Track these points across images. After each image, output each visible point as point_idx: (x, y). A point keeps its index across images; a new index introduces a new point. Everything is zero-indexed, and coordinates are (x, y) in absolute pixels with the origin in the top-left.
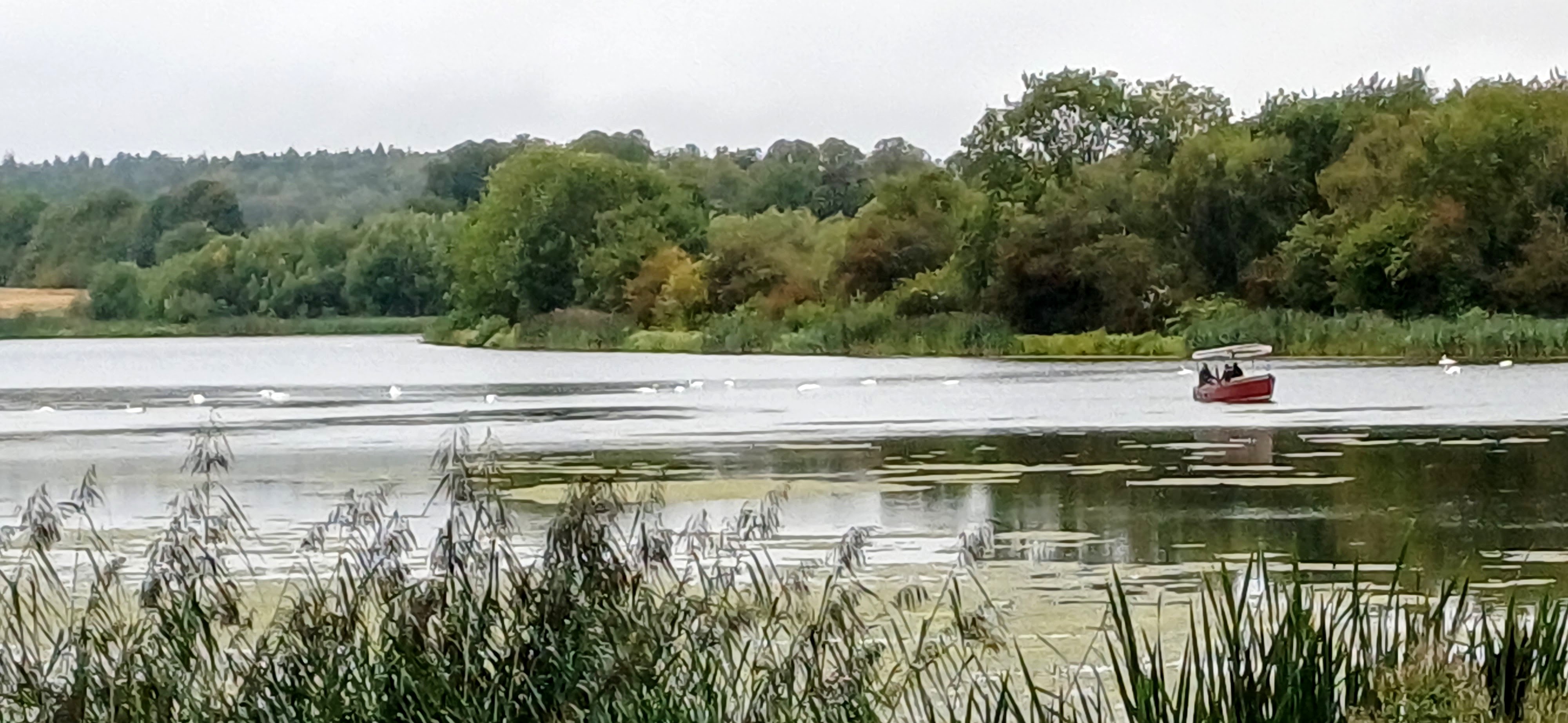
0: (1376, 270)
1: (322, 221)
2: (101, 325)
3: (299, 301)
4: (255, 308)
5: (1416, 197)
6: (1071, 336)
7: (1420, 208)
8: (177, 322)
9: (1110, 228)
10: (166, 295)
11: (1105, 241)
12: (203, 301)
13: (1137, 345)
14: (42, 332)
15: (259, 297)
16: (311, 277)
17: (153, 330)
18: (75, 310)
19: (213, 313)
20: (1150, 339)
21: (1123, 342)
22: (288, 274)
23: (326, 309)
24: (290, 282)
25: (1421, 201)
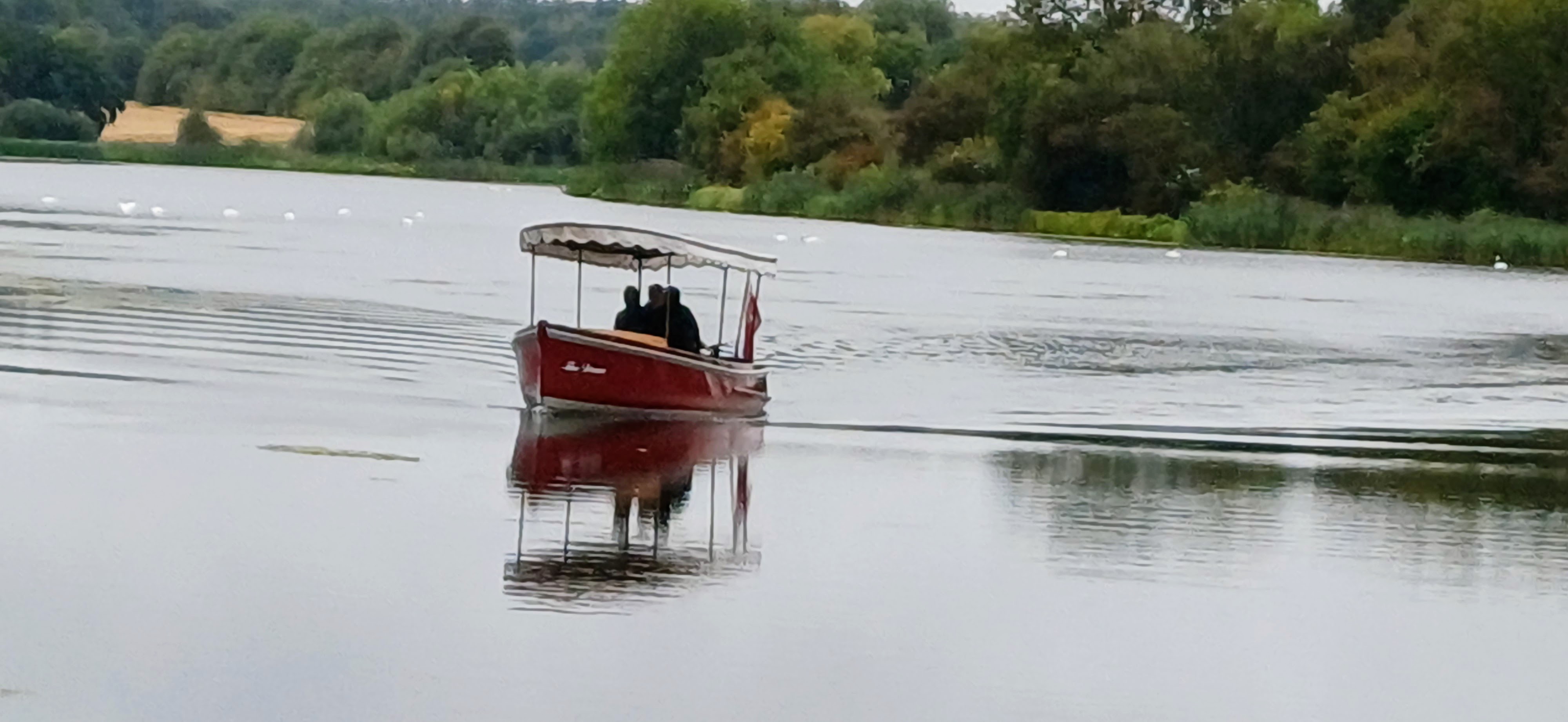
0: (1396, 160)
1: (561, 63)
2: (315, 159)
3: (527, 148)
4: (480, 151)
5: (1452, 80)
6: (1085, 215)
7: (1454, 94)
8: (397, 160)
9: (1145, 98)
10: (390, 130)
11: (1135, 112)
12: (430, 139)
13: (1144, 228)
14: (259, 162)
15: (487, 138)
16: (540, 124)
17: (368, 167)
18: (299, 142)
19: (437, 155)
20: (1161, 222)
21: (1131, 224)
22: (518, 119)
23: (555, 158)
24: (520, 126)
25: (1457, 87)
